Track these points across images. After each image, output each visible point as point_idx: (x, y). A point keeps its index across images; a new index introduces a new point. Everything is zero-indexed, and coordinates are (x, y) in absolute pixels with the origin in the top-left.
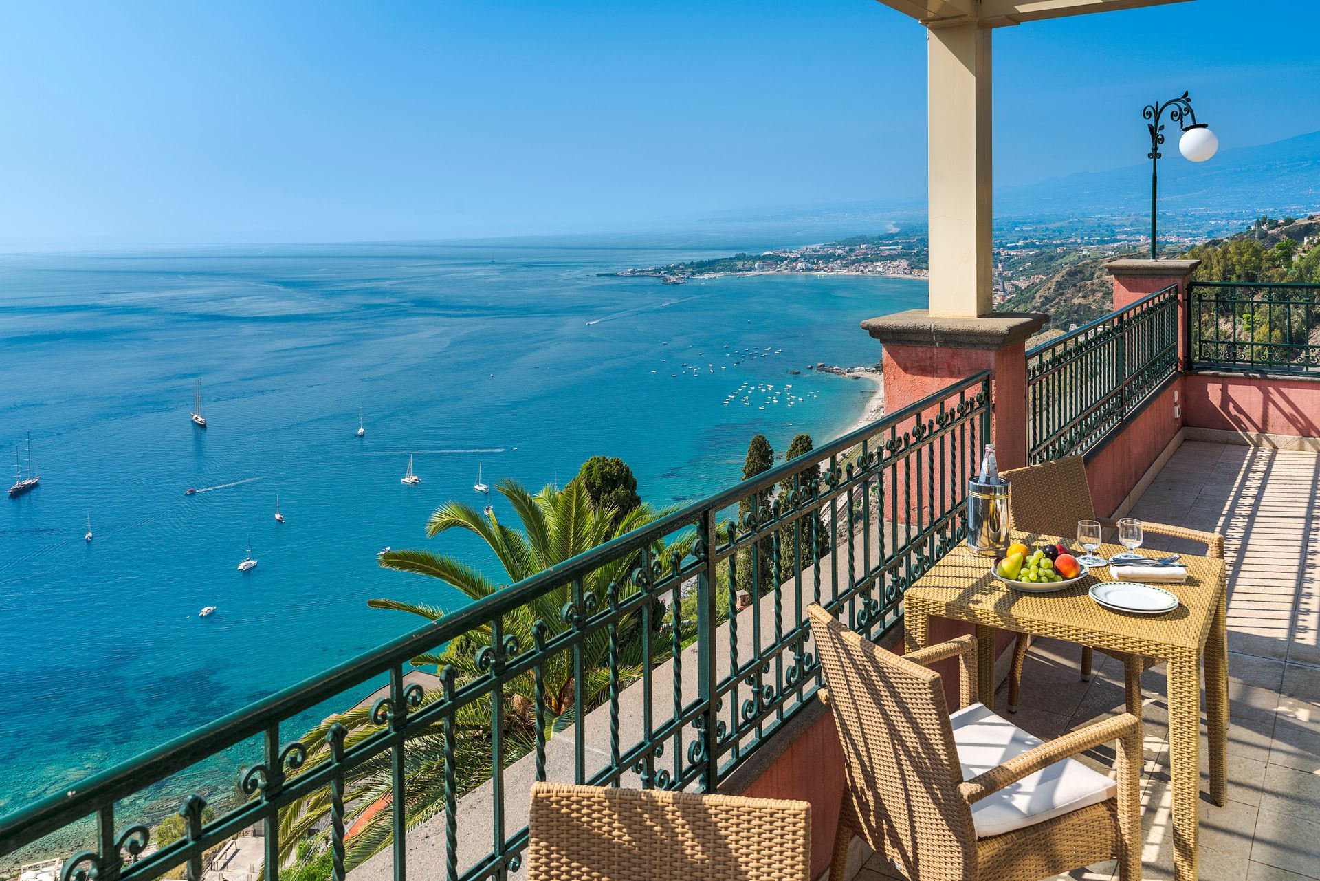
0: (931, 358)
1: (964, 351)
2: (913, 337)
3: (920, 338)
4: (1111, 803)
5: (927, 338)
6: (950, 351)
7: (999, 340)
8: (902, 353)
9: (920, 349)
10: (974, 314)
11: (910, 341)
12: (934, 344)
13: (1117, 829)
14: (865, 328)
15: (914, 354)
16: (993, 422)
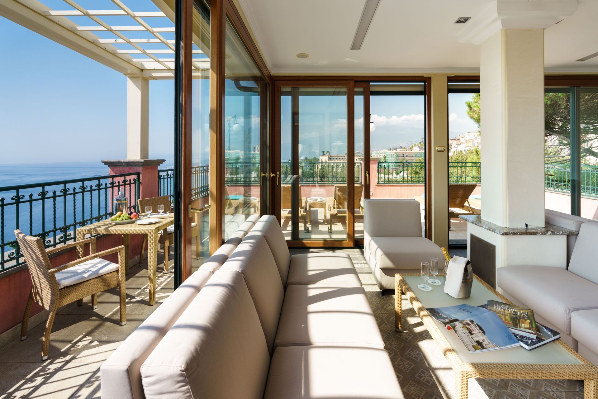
0: (124, 170)
1: (133, 168)
2: (117, 164)
3: (119, 164)
4: (117, 271)
5: (121, 164)
6: (129, 168)
7: (142, 164)
8: (115, 169)
9: (120, 168)
10: (140, 158)
11: (117, 166)
12: (124, 166)
13: (118, 277)
14: (102, 162)
15: (119, 170)
16: (141, 187)
